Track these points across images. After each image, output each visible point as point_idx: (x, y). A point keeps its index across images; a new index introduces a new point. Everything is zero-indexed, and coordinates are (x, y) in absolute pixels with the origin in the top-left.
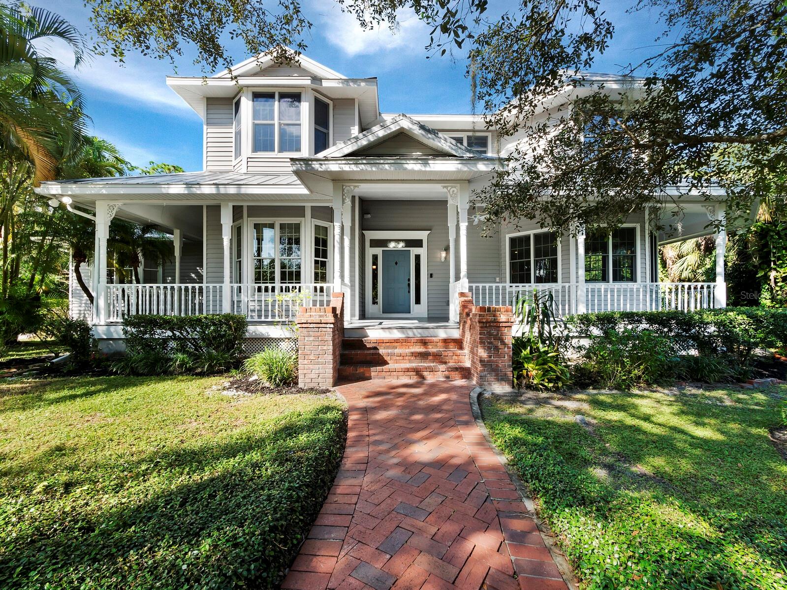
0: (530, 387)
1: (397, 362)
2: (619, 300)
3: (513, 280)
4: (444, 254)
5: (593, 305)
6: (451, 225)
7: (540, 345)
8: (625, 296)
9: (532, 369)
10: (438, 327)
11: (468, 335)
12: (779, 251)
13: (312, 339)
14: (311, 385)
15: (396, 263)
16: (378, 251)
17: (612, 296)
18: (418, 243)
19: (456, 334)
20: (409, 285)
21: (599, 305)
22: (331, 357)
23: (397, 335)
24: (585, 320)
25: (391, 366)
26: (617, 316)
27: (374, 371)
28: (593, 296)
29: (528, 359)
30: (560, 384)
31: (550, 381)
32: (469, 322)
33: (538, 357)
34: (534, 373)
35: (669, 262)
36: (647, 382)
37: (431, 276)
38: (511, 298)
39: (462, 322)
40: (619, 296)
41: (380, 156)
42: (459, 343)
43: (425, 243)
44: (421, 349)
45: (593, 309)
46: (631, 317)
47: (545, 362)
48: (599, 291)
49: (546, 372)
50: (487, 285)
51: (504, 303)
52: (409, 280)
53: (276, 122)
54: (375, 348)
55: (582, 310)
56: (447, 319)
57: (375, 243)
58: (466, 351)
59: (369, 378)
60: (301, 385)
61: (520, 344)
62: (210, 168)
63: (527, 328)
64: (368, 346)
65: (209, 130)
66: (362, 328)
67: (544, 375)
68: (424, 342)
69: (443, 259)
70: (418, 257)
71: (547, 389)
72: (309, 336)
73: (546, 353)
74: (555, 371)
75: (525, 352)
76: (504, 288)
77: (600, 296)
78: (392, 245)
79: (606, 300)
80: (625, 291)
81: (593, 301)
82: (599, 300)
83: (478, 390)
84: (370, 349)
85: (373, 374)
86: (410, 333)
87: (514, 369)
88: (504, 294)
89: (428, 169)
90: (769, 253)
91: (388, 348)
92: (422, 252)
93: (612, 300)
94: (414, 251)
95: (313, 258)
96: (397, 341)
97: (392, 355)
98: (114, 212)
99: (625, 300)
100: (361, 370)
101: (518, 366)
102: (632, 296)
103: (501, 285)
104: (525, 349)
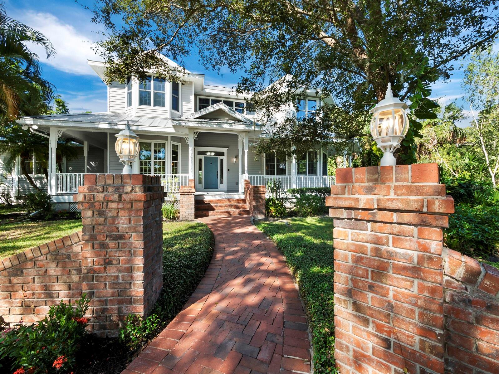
0: (272, 216)
1: (219, 209)
2: (308, 183)
3: (267, 174)
4: (235, 160)
5: (299, 185)
6: (240, 148)
7: (276, 201)
8: (311, 181)
9: (272, 209)
10: (235, 194)
11: (248, 197)
12: (374, 162)
13: (186, 199)
14: (185, 219)
15: (211, 163)
16: (202, 157)
17: (306, 181)
18: (222, 154)
19: (243, 197)
20: (218, 174)
21: (301, 185)
22: (194, 207)
23: (218, 198)
24: (294, 191)
25: (216, 211)
26: (305, 189)
27: (210, 213)
28: (299, 181)
29: (271, 206)
30: (283, 215)
31: (279, 214)
32: (249, 192)
33: (275, 205)
34: (273, 211)
35: (338, 164)
36: (313, 214)
37: (229, 170)
38: (265, 181)
39: (246, 192)
40: (308, 181)
41: (210, 119)
42: (244, 201)
43: (225, 154)
44: (229, 204)
45: (299, 187)
46: (311, 190)
47: (277, 207)
48: (301, 178)
49: (277, 210)
50: (256, 176)
51: (263, 184)
52: (218, 172)
53: (152, 91)
54: (209, 204)
55: (294, 186)
56: (238, 191)
57: (200, 153)
58: (248, 204)
59: (208, 216)
60: (180, 218)
61: (269, 200)
62: (111, 110)
63: (271, 194)
64: (206, 202)
65: (111, 90)
66: (202, 195)
67: (277, 212)
68: (229, 201)
69: (234, 162)
70: (222, 161)
71: (278, 217)
72: (184, 198)
73: (278, 204)
74: (281, 210)
75: (271, 203)
76: (263, 177)
77: (301, 181)
78: (208, 154)
79: (304, 183)
80: (311, 178)
81: (299, 183)
82: (301, 183)
83: (253, 218)
84: (206, 204)
85: (209, 214)
86: (224, 197)
87: (266, 210)
88: (263, 179)
89: (232, 128)
90: (371, 162)
91: (215, 203)
92: (224, 158)
93: (306, 183)
94: (220, 157)
95: (172, 161)
96: (218, 200)
97: (217, 206)
98: (61, 134)
99: (311, 183)
100: (204, 212)
101: (267, 209)
102: (313, 181)
103: (261, 176)
104: (270, 202)
